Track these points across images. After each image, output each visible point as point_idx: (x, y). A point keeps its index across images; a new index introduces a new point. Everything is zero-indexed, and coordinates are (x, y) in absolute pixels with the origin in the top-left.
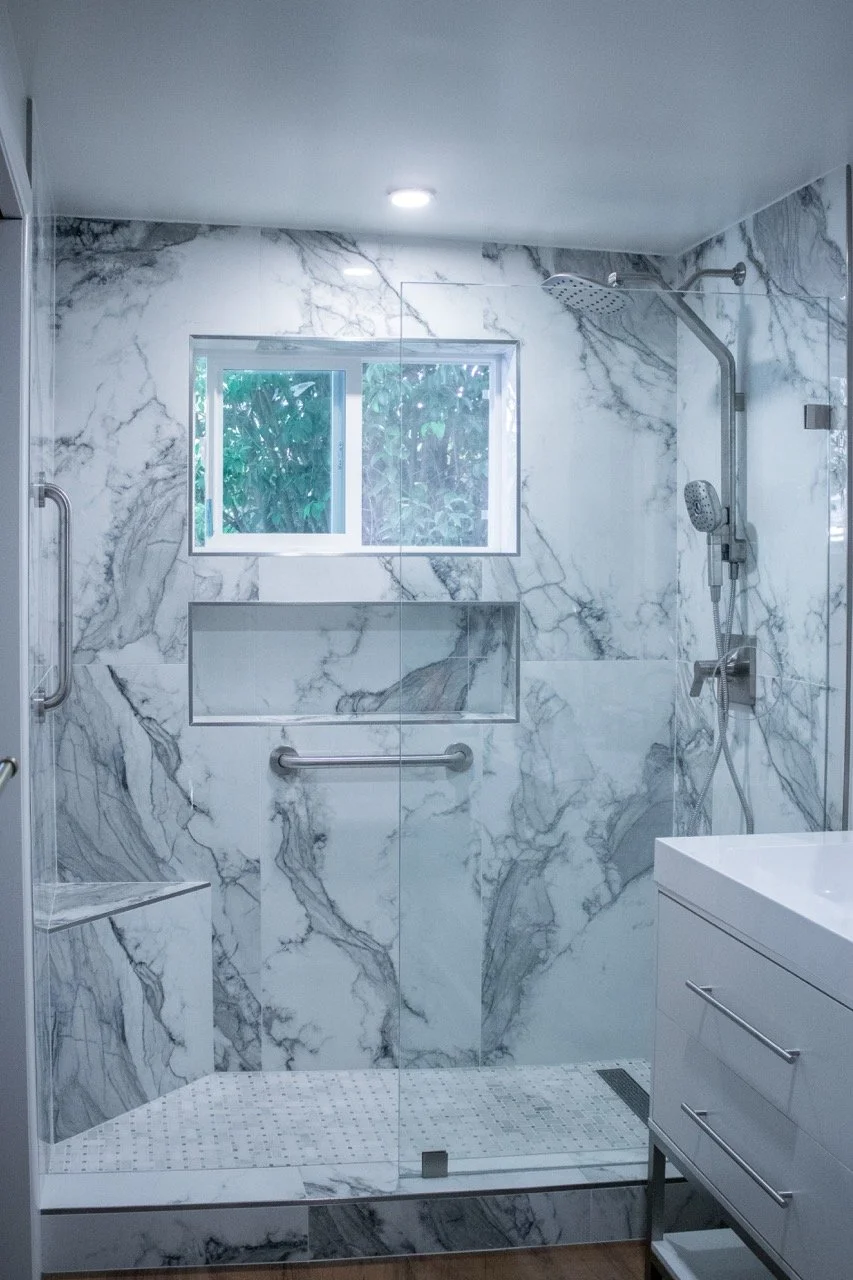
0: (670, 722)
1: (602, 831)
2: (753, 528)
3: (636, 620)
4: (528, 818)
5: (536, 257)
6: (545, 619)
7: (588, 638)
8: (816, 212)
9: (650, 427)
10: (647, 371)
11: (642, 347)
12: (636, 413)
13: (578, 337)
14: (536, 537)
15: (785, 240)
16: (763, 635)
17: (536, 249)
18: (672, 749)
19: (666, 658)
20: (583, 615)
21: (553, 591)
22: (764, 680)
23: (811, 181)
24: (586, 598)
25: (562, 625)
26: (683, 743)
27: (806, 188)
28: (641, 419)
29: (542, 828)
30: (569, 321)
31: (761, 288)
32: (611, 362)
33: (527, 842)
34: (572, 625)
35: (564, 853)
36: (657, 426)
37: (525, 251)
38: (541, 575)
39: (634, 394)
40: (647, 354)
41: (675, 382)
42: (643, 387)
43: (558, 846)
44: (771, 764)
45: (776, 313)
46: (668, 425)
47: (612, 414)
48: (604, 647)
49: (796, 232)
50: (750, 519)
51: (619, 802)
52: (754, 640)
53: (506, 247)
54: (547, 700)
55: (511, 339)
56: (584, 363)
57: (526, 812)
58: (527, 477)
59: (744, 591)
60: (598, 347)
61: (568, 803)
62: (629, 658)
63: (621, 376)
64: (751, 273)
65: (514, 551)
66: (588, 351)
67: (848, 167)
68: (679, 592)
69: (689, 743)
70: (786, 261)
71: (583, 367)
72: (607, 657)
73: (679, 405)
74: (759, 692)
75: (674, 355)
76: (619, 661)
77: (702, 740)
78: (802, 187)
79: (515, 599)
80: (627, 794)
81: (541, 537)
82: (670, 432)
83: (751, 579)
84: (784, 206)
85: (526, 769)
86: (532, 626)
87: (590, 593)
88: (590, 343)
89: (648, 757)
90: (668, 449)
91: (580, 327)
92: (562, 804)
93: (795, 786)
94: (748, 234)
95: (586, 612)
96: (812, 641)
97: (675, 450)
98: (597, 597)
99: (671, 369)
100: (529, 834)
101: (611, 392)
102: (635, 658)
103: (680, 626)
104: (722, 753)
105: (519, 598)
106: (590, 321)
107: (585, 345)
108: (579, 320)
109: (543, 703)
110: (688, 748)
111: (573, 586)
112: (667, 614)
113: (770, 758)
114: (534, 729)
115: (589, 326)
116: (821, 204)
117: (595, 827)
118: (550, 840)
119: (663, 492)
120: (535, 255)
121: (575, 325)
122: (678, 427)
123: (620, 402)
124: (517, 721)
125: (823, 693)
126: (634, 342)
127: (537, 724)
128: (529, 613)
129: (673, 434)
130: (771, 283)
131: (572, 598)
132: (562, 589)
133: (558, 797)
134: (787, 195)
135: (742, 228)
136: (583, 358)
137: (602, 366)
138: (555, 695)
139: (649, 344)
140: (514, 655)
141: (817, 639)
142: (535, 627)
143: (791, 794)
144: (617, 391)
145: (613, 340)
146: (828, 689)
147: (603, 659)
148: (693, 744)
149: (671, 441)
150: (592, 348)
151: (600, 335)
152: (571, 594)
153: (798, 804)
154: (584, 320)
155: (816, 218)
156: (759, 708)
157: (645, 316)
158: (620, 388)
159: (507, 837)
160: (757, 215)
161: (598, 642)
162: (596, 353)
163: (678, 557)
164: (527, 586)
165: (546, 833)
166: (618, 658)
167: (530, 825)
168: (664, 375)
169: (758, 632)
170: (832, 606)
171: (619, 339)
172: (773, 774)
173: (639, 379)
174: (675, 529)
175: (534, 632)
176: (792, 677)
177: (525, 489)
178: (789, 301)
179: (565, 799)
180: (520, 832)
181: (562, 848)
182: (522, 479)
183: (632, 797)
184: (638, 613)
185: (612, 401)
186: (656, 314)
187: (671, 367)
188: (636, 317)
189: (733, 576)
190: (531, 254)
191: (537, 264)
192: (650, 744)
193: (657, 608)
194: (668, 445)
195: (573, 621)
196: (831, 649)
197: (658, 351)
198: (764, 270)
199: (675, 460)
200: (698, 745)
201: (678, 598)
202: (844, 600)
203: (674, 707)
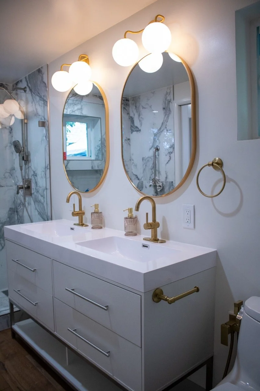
8: (41, 74)
9: (6, 128)
15: (35, 81)
16: (33, 178)
18: (15, 209)
19: (12, 186)
22: (33, 189)
23: (40, 67)
26: (17, 207)
45: (33, 99)
46: (10, 128)
49: (37, 79)
59: (28, 168)
64: (28, 89)
67: (47, 64)
70: (35, 86)
74: (33, 192)
78: (38, 69)
83: (30, 165)
84: (35, 73)
89: (9, 211)
93: (41, 213)
94: (27, 80)
96: (43, 178)
102: (4, 186)
103: (15, 178)
104: (25, 208)
112: (12, 175)
113: (36, 207)
119: (9, 145)
122: (13, 128)
125: (45, 190)
130: (32, 92)
134: (35, 70)
153: (42, 217)
156: (33, 196)
160: (29, 75)
163: (14, 161)
170: (46, 169)
172: (37, 211)
174: (13, 154)
176: (39, 187)
178: (36, 96)
183: (5, 221)
184: (4, 175)
189: (25, 164)
192: (9, 208)
193: (9, 174)
194: (11, 133)
198: (31, 89)
199: (12, 136)
200: (20, 207)
201: (14, 171)
202: (49, 167)
203: (14, 198)
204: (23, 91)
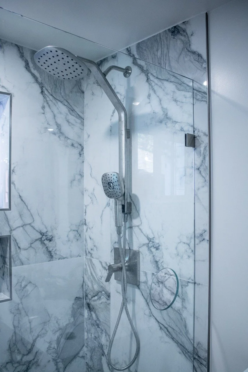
0: (82, 286)
1: (54, 345)
2: (136, 196)
3: (67, 239)
4: (18, 350)
5: (22, 52)
6: (24, 244)
7: (45, 250)
8: (183, 38)
9: (73, 145)
10: (72, 118)
11: (70, 107)
12: (67, 138)
13: (41, 97)
14: (19, 200)
15: (159, 53)
16: (144, 251)
17: (22, 47)
18: (83, 298)
19: (80, 256)
20: (43, 239)
21: (28, 228)
22: (146, 274)
23: (179, 23)
24: (44, 231)
25: (33, 245)
26: (90, 296)
27: (175, 27)
28: (69, 141)
29: (26, 353)
30: (36, 88)
31: (143, 77)
32: (56, 112)
33: (18, 362)
34: (38, 244)
35: (37, 362)
36: (76, 145)
37: (16, 47)
38: (22, 219)
39: (66, 128)
40: (72, 110)
41: (83, 125)
42: (70, 126)
43: (34, 359)
44: (151, 315)
45: (153, 89)
46: (80, 145)
47: (56, 137)
48: (53, 254)
49: (168, 49)
50: (134, 192)
51: (61, 329)
52: (138, 253)
53: (6, 42)
54: (26, 286)
55: (7, 92)
56: (44, 110)
57: (17, 347)
58: (14, 167)
59: (131, 227)
60: (50, 103)
61: (38, 336)
62: (64, 258)
63: (60, 120)
64: (135, 70)
65: (8, 208)
66: (45, 104)
67: (207, 14)
68: (85, 224)
69: (94, 297)
70: (160, 64)
71: (43, 112)
72: (54, 259)
73: (85, 136)
74: (142, 278)
75: (83, 113)
76: (60, 260)
77: (102, 297)
78: (172, 26)
79: (9, 234)
80: (65, 324)
81: (22, 200)
82: (81, 149)
83: (135, 222)
84: (158, 38)
85: (16, 323)
86: (17, 247)
87: (46, 228)
88: (47, 101)
89: (73, 304)
90: (80, 156)
91: (42, 92)
92: (34, 338)
93: (170, 329)
94: (132, 52)
95: (44, 238)
96: (182, 257)
97: (83, 157)
98: (49, 229)
99: (82, 119)
100: (19, 358)
101: (56, 127)
102: (67, 258)
103: (86, 240)
104: (124, 311)
105: (11, 233)
106: (47, 90)
107: (44, 101)
108: (42, 88)
109: (24, 288)
110: (93, 298)
111: (38, 225)
112: (80, 235)
113: (151, 312)
114: (20, 302)
115: (46, 92)
116: (187, 34)
117: (51, 344)
118: (30, 357)
119: (78, 177)
120: (21, 50)
121: (40, 91)
122: (85, 147)
123: (60, 132)
124: (11, 299)
125: (191, 286)
126: (66, 104)
127: (21, 299)
128: (16, 240)
129: (82, 149)
130: (149, 75)
131: (37, 231)
132: (32, 226)
133: (33, 334)
134: (161, 32)
135: (129, 50)
136: (43, 107)
137: (52, 113)
138: (30, 282)
139: (73, 106)
140: (8, 264)
141: (185, 257)
142: (19, 247)
143: (167, 333)
144: (59, 126)
145: (57, 101)
146: (195, 283)
147: (53, 260)
148: (96, 298)
149: (82, 153)
150: (48, 103)
151: (51, 97)
152: (37, 229)
153: (173, 339)
154: (44, 89)
155: (182, 40)
156: (142, 286)
157: (71, 92)
158: (60, 125)
159: (7, 363)
160: (139, 44)
161: (50, 252)
162: (49, 106)
163: (84, 208)
164: (15, 227)
165: (27, 354)
166: (59, 259)
167: (19, 353)
168: (79, 121)
169: (140, 249)
170: (197, 241)
171: (59, 101)
172: (153, 320)
173: (68, 121)
174: (83, 194)
175: (19, 251)
176: (166, 274)
177: (14, 173)
178: (163, 83)
179: (36, 335)
180: (14, 359)
181: (35, 360)
182: (12, 168)
183: (67, 325)
184: (68, 236)
185: (56, 131)
186: (76, 92)
187: (81, 118)
188: (67, 92)
189: (125, 221)
190: (19, 50)
191: (22, 56)
192: (74, 298)
193: (76, 232)
194: (80, 155)
195: (38, 243)
196: (196, 262)
197: (76, 109)
198: (145, 69)
199: (83, 162)
200: (100, 298)
201: (85, 227)
202: (207, 238)
203: (83, 277)
204: (121, 74)
